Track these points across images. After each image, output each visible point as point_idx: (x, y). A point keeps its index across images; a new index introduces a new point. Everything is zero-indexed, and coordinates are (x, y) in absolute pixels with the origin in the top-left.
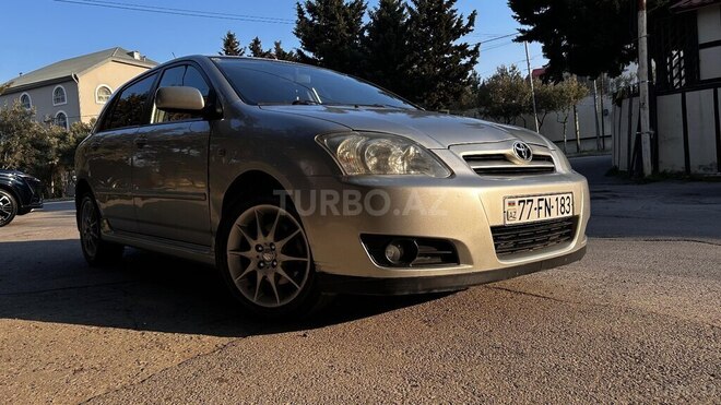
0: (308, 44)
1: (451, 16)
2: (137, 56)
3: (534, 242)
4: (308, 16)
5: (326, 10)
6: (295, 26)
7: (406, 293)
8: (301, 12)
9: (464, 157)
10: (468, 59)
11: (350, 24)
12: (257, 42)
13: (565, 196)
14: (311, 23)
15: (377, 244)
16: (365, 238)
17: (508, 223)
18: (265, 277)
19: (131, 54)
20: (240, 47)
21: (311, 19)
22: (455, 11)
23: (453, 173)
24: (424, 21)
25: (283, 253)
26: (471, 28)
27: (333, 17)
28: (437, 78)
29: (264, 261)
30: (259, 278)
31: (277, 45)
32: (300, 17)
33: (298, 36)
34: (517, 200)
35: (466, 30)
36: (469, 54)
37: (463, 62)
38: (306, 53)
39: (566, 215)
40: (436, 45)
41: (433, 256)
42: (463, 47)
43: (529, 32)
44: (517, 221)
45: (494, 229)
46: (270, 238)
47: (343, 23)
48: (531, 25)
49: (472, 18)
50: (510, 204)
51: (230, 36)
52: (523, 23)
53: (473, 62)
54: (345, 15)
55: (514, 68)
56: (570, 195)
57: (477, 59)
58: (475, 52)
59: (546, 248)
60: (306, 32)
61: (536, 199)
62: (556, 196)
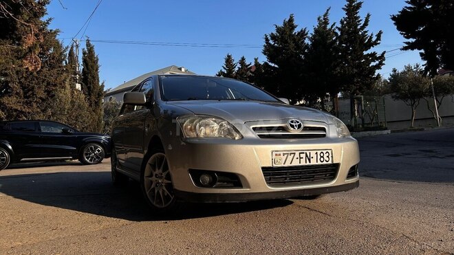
0: (271, 59)
1: (364, 35)
2: (183, 70)
3: (300, 178)
4: (271, 42)
5: (282, 37)
6: (263, 48)
7: (210, 202)
8: (267, 40)
9: (253, 128)
10: (377, 62)
11: (297, 44)
12: (243, 59)
13: (325, 152)
14: (273, 46)
15: (197, 174)
16: (191, 171)
17: (274, 165)
18: (158, 191)
19: (180, 69)
20: (234, 63)
21: (273, 43)
22: (366, 32)
23: (242, 137)
24: (345, 39)
25: (165, 178)
26: (379, 42)
27: (286, 42)
28: (353, 76)
29: (159, 183)
30: (156, 191)
31: (256, 60)
32: (267, 43)
33: (265, 54)
34: (282, 153)
35: (376, 43)
36: (377, 59)
37: (373, 64)
38: (270, 64)
39: (325, 163)
40: (353, 54)
41: (228, 182)
42: (373, 55)
43: (412, 43)
44: (283, 165)
45: (264, 169)
46: (161, 171)
47: (292, 45)
48: (414, 38)
49: (379, 36)
50: (276, 155)
51: (229, 56)
52: (408, 38)
53: (381, 64)
54: (294, 40)
55: (418, 66)
56: (330, 152)
57: (384, 62)
58: (382, 57)
59: (313, 182)
60: (269, 52)
61: (297, 153)
62: (316, 152)
